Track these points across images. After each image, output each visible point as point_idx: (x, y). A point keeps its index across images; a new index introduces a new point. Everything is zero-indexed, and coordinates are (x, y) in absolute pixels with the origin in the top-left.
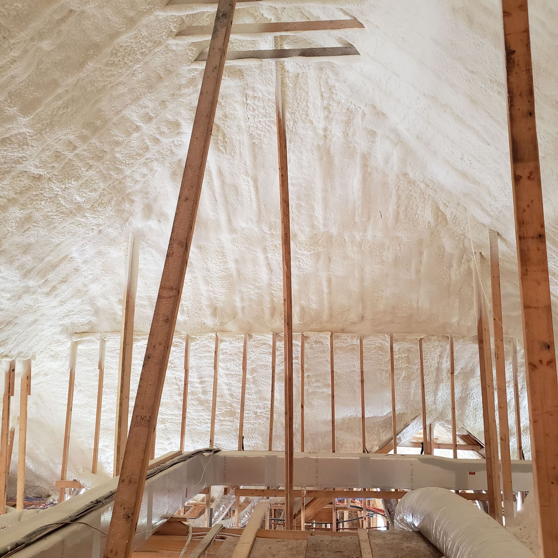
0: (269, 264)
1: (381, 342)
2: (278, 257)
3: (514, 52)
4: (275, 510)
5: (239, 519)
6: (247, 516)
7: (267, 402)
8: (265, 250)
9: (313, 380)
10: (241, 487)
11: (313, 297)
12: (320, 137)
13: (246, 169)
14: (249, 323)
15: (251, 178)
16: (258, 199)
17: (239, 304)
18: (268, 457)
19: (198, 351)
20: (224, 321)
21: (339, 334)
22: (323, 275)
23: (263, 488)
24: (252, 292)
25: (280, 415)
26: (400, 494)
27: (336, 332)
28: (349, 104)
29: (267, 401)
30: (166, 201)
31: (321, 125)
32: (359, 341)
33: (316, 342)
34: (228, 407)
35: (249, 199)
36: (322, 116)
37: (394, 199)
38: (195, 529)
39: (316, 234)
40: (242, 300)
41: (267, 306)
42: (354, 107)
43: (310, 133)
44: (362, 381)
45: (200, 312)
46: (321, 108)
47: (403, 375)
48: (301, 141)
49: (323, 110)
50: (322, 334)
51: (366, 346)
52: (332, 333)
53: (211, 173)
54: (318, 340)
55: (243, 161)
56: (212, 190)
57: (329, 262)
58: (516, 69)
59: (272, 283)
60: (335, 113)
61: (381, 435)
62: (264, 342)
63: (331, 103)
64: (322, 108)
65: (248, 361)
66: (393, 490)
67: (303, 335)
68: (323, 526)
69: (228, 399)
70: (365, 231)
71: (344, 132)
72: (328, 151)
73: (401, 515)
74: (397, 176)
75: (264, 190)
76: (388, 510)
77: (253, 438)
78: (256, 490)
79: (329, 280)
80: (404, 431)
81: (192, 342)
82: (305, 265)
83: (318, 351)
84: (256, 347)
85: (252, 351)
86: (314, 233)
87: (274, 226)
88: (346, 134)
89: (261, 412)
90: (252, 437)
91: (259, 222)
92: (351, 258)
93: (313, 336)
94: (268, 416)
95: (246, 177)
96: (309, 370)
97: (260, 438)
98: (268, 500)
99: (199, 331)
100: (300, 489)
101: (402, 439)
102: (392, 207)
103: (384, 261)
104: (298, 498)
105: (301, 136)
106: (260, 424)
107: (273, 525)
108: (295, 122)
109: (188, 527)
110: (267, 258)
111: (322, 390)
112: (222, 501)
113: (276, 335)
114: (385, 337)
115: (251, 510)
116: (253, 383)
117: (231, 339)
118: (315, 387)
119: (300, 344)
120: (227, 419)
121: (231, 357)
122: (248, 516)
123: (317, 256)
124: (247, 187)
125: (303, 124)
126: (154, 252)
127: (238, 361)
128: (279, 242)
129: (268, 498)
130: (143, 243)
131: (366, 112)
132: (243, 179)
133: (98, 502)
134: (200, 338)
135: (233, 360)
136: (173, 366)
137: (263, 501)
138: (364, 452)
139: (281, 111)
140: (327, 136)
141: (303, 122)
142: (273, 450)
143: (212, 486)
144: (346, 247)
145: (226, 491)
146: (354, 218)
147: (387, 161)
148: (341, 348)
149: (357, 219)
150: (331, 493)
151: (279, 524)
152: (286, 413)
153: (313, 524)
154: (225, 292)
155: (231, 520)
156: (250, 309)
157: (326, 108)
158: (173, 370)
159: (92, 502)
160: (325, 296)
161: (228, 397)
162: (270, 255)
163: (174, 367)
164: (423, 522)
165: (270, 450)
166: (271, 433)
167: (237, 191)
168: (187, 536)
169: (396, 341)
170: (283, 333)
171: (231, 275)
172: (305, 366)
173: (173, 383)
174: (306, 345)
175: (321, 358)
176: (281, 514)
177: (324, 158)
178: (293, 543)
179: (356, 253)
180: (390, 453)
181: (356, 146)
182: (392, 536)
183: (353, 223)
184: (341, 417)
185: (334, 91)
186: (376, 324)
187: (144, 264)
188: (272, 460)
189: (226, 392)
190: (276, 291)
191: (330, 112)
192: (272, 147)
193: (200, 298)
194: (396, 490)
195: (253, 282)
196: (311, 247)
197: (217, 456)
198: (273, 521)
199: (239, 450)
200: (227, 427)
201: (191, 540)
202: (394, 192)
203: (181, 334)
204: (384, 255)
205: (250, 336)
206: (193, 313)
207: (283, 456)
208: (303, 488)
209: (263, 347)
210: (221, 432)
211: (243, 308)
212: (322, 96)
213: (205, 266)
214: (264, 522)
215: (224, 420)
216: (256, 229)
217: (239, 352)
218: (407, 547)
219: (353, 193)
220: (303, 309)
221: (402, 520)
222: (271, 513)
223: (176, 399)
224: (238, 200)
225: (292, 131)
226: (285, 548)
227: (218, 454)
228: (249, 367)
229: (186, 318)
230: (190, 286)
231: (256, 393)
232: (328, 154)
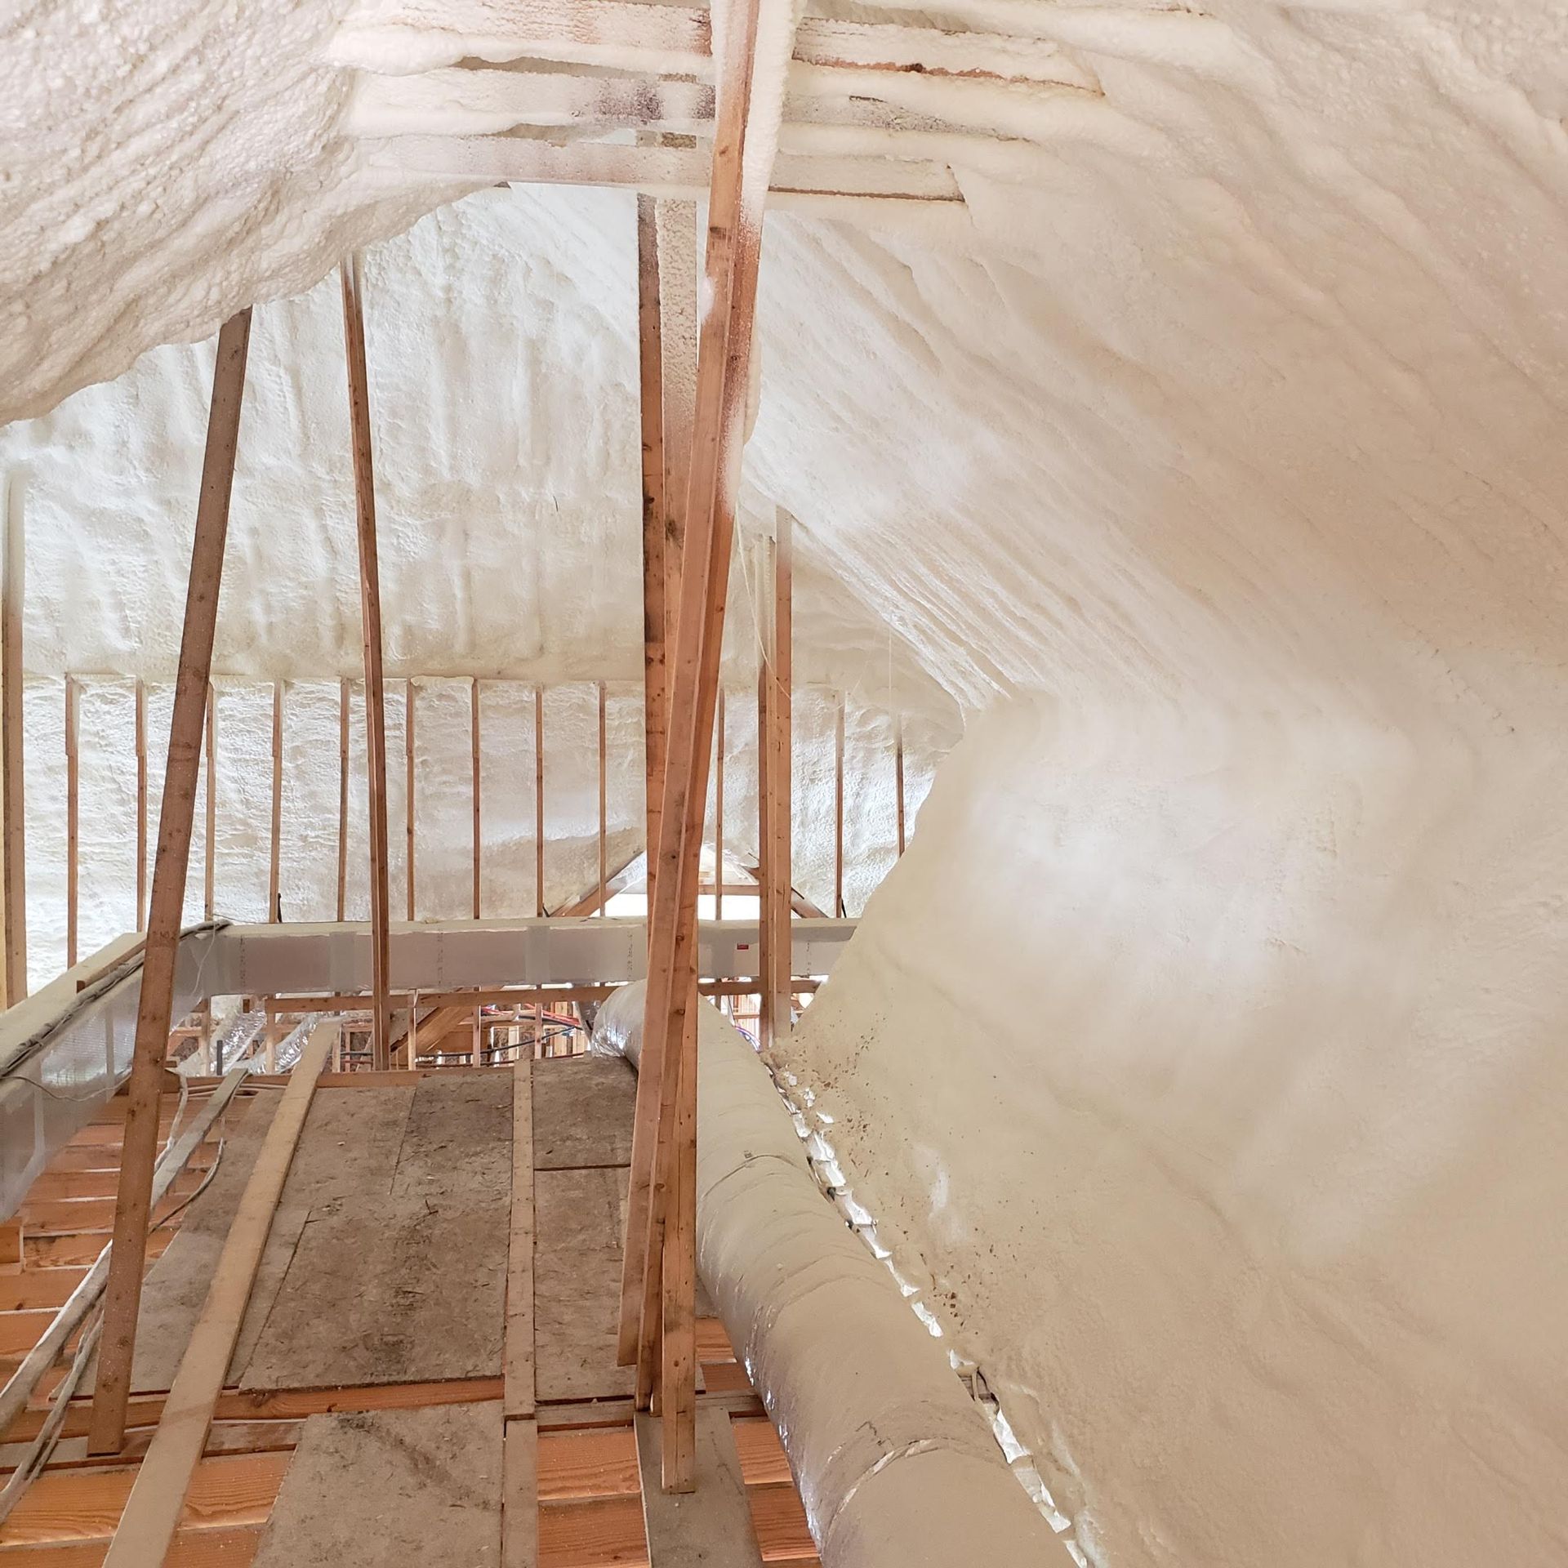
0: (328, 539)
1: (581, 695)
2: (347, 530)
3: (653, 500)
4: (352, 1034)
5: (276, 1059)
6: (291, 1051)
7: (331, 816)
8: (319, 512)
9: (436, 769)
10: (278, 996)
11: (432, 608)
12: (437, 301)
13: (275, 350)
14: (285, 656)
15: (286, 369)
16: (303, 413)
17: (259, 617)
18: (336, 936)
19: (163, 712)
20: (226, 653)
21: (491, 681)
22: (454, 566)
23: (325, 995)
24: (291, 595)
25: (360, 841)
26: (605, 992)
27: (485, 677)
28: (496, 248)
29: (330, 812)
30: (87, 406)
31: (439, 280)
32: (534, 696)
33: (441, 697)
34: (238, 827)
35: (282, 410)
36: (440, 264)
37: (597, 427)
38: (192, 1082)
39: (435, 484)
40: (268, 609)
41: (326, 623)
42: (507, 254)
43: (414, 292)
44: (540, 778)
45: (168, 633)
46: (438, 249)
47: (629, 758)
48: (396, 305)
49: (441, 254)
50: (453, 682)
51: (551, 704)
52: (475, 680)
53: (193, 355)
54: (444, 693)
55: (267, 335)
56: (195, 389)
57: (466, 540)
58: (654, 523)
59: (338, 578)
60: (468, 261)
61: (585, 872)
62: (321, 695)
63: (459, 241)
64: (440, 249)
65: (284, 734)
66: (597, 984)
67: (411, 683)
68: (463, 1060)
69: (237, 811)
70: (540, 483)
71: (487, 298)
72: (455, 328)
73: (602, 1030)
74: (601, 388)
75: (314, 393)
76: (587, 1021)
77: (299, 889)
78: (312, 1000)
79: (467, 576)
80: (632, 863)
81: (149, 694)
82: (412, 545)
83: (446, 714)
84: (302, 706)
85: (292, 714)
86: (429, 483)
87: (338, 465)
88: (492, 301)
89: (316, 837)
90: (297, 886)
91: (306, 453)
92: (513, 535)
93: (433, 685)
94: (333, 844)
95: (274, 368)
96: (425, 750)
97: (315, 887)
98: (337, 1019)
99: (167, 672)
100: (403, 992)
101: (629, 881)
102: (594, 444)
103: (583, 543)
104: (403, 1010)
105: (396, 296)
106: (314, 859)
107: (348, 1065)
108: (381, 268)
109: (177, 1076)
110: (324, 528)
111: (455, 790)
112: (235, 1025)
113: (347, 683)
114: (590, 688)
115: (301, 1038)
116: (297, 778)
117: (243, 691)
118: (440, 784)
119: (404, 700)
120: (236, 850)
121: (242, 726)
122: (295, 1050)
123: (439, 529)
124: (276, 387)
125: (399, 275)
126: (56, 507)
127: (260, 733)
128: (351, 498)
129: (337, 1014)
130: (31, 491)
131: (531, 266)
132: (267, 370)
133: (33, 1043)
134: (168, 687)
135: (248, 731)
136: (103, 743)
137: (326, 1020)
138: (539, 915)
139: (351, 276)
140: (453, 300)
141: (400, 270)
142: (346, 919)
143: (213, 998)
144: (500, 512)
145: (246, 1006)
146: (516, 459)
147: (579, 356)
148: (496, 708)
149: (522, 461)
150: (469, 998)
151: (361, 1063)
152: (373, 860)
153: (436, 1057)
154: (227, 593)
155: (256, 1060)
156: (287, 627)
157: (448, 250)
158: (105, 751)
159: (24, 1044)
160: (459, 606)
161: (239, 806)
162: (330, 522)
163: (106, 745)
164: (629, 1040)
165: (340, 919)
166: (342, 879)
167: (254, 392)
168: (179, 1094)
169: (613, 695)
170: (364, 679)
171: (240, 558)
172: (417, 743)
173: (103, 778)
174: (418, 703)
175: (454, 726)
176: (366, 1042)
177: (448, 341)
178: (391, 1092)
179: (522, 524)
180: (592, 916)
181: (514, 323)
182: (575, 1069)
183: (515, 468)
184: (500, 841)
185: (464, 222)
186: (570, 661)
187: (34, 533)
188: (345, 941)
189: (234, 796)
190: (346, 593)
191: (456, 257)
192: (332, 311)
193: (169, 605)
194: (602, 984)
195: (292, 575)
196: (424, 511)
197: (225, 937)
198: (348, 1058)
199: (272, 922)
200: (235, 867)
201: (188, 1101)
202: (597, 416)
203: (123, 679)
204: (583, 532)
205: (289, 685)
206: (151, 634)
207: (367, 930)
208: (413, 992)
209: (317, 705)
210: (223, 878)
211: (271, 626)
212: (440, 228)
213: (179, 540)
214: (329, 1061)
215: (228, 854)
216: (299, 471)
217: (261, 715)
218: (597, 1085)
219: (512, 410)
220: (408, 631)
221: (605, 1039)
222: (343, 1041)
223: (112, 811)
224: (257, 410)
225: (375, 286)
226: (374, 1101)
227: (225, 932)
228: (286, 746)
229: (135, 645)
230: (144, 579)
231: (303, 798)
232: (457, 333)
